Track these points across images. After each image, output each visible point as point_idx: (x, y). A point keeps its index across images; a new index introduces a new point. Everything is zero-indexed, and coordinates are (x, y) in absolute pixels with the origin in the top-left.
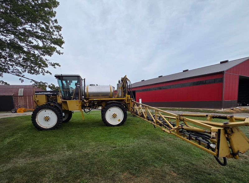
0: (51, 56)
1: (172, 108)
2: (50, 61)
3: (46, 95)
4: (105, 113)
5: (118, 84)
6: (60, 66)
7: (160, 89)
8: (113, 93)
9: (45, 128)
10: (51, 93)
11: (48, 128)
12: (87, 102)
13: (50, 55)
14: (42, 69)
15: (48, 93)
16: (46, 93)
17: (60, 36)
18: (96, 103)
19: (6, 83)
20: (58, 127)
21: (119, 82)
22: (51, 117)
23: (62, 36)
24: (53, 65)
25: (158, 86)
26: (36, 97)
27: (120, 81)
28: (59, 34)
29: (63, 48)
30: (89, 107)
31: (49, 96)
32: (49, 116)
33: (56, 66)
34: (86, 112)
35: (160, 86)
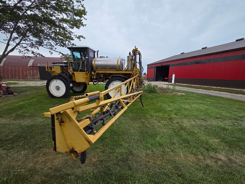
0: (79, 29)
1: (208, 87)
2: (75, 34)
3: (61, 66)
4: (107, 86)
5: (128, 56)
6: (84, 38)
7: (198, 63)
8: (119, 66)
9: (56, 96)
10: (65, 65)
11: (59, 96)
12: (94, 75)
13: (78, 27)
14: (69, 41)
15: (63, 65)
16: (61, 65)
17: (83, 6)
18: (102, 76)
19: (42, 55)
20: (66, 96)
21: (130, 54)
22: (61, 87)
23: (84, 6)
24: (79, 38)
25: (195, 60)
26: (53, 68)
27: (131, 52)
28: (81, 5)
29: (86, 19)
30: (96, 79)
31: (63, 67)
32: (59, 85)
33: (81, 38)
34: (95, 85)
35: (198, 59)
